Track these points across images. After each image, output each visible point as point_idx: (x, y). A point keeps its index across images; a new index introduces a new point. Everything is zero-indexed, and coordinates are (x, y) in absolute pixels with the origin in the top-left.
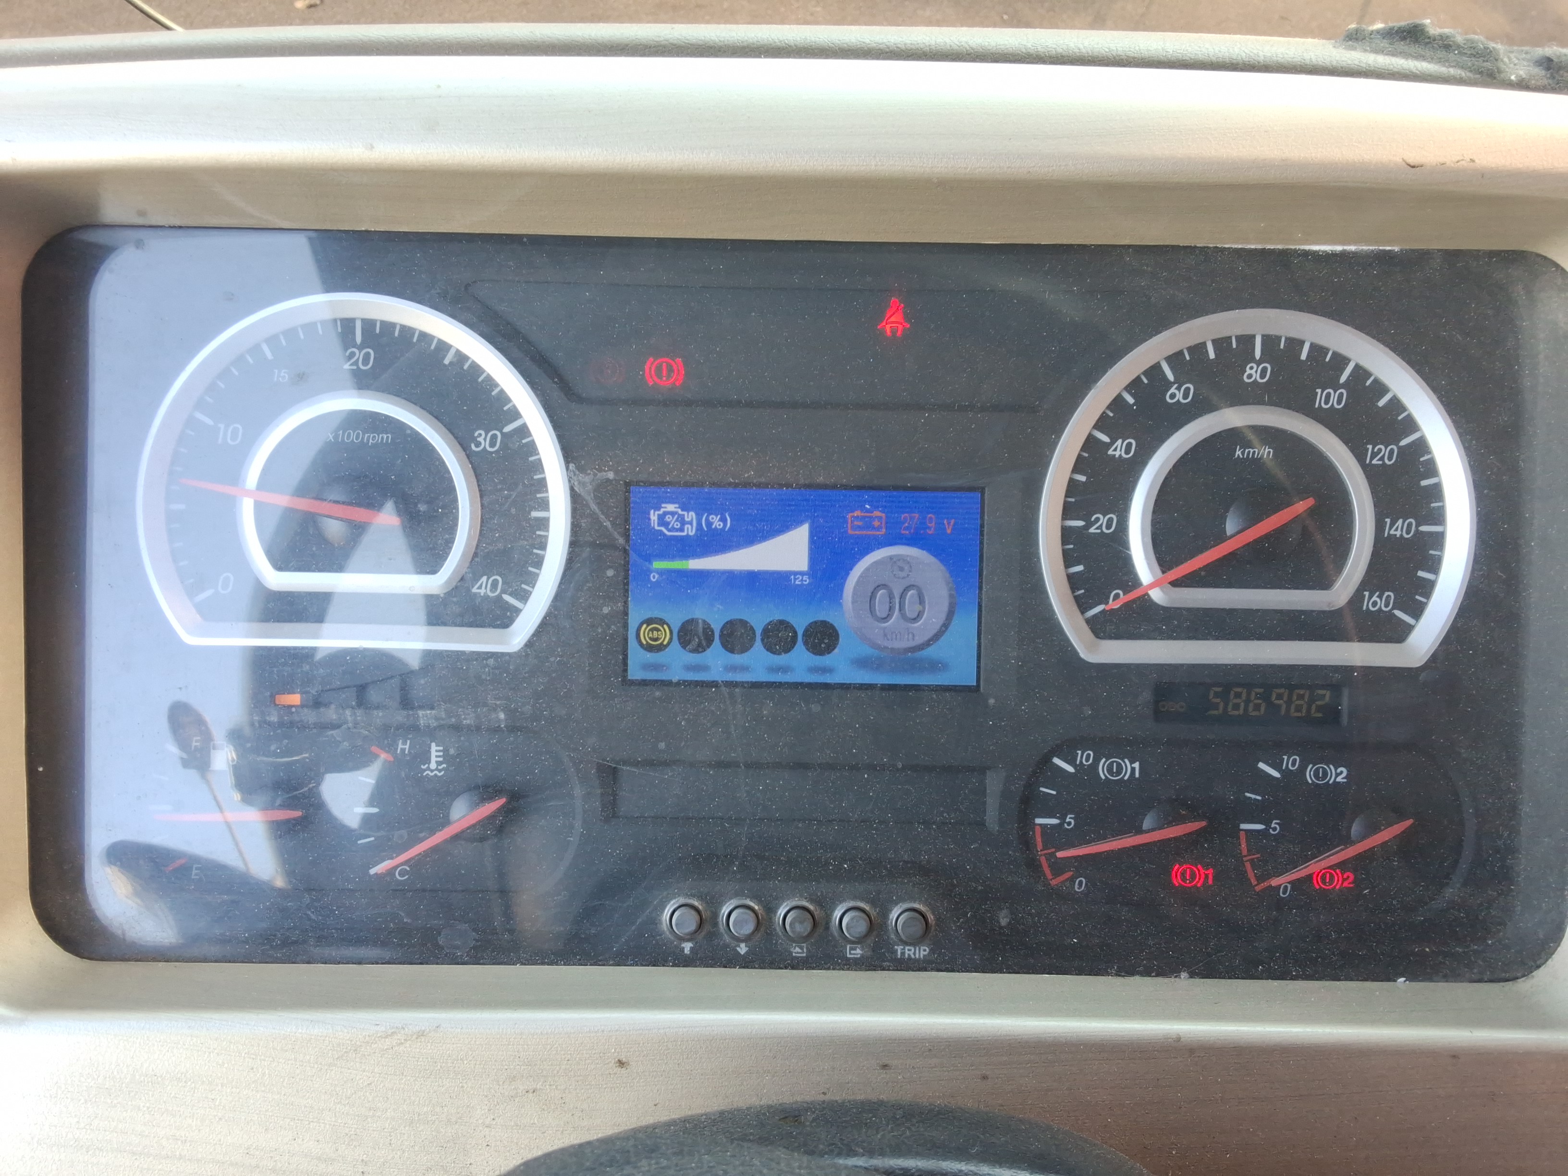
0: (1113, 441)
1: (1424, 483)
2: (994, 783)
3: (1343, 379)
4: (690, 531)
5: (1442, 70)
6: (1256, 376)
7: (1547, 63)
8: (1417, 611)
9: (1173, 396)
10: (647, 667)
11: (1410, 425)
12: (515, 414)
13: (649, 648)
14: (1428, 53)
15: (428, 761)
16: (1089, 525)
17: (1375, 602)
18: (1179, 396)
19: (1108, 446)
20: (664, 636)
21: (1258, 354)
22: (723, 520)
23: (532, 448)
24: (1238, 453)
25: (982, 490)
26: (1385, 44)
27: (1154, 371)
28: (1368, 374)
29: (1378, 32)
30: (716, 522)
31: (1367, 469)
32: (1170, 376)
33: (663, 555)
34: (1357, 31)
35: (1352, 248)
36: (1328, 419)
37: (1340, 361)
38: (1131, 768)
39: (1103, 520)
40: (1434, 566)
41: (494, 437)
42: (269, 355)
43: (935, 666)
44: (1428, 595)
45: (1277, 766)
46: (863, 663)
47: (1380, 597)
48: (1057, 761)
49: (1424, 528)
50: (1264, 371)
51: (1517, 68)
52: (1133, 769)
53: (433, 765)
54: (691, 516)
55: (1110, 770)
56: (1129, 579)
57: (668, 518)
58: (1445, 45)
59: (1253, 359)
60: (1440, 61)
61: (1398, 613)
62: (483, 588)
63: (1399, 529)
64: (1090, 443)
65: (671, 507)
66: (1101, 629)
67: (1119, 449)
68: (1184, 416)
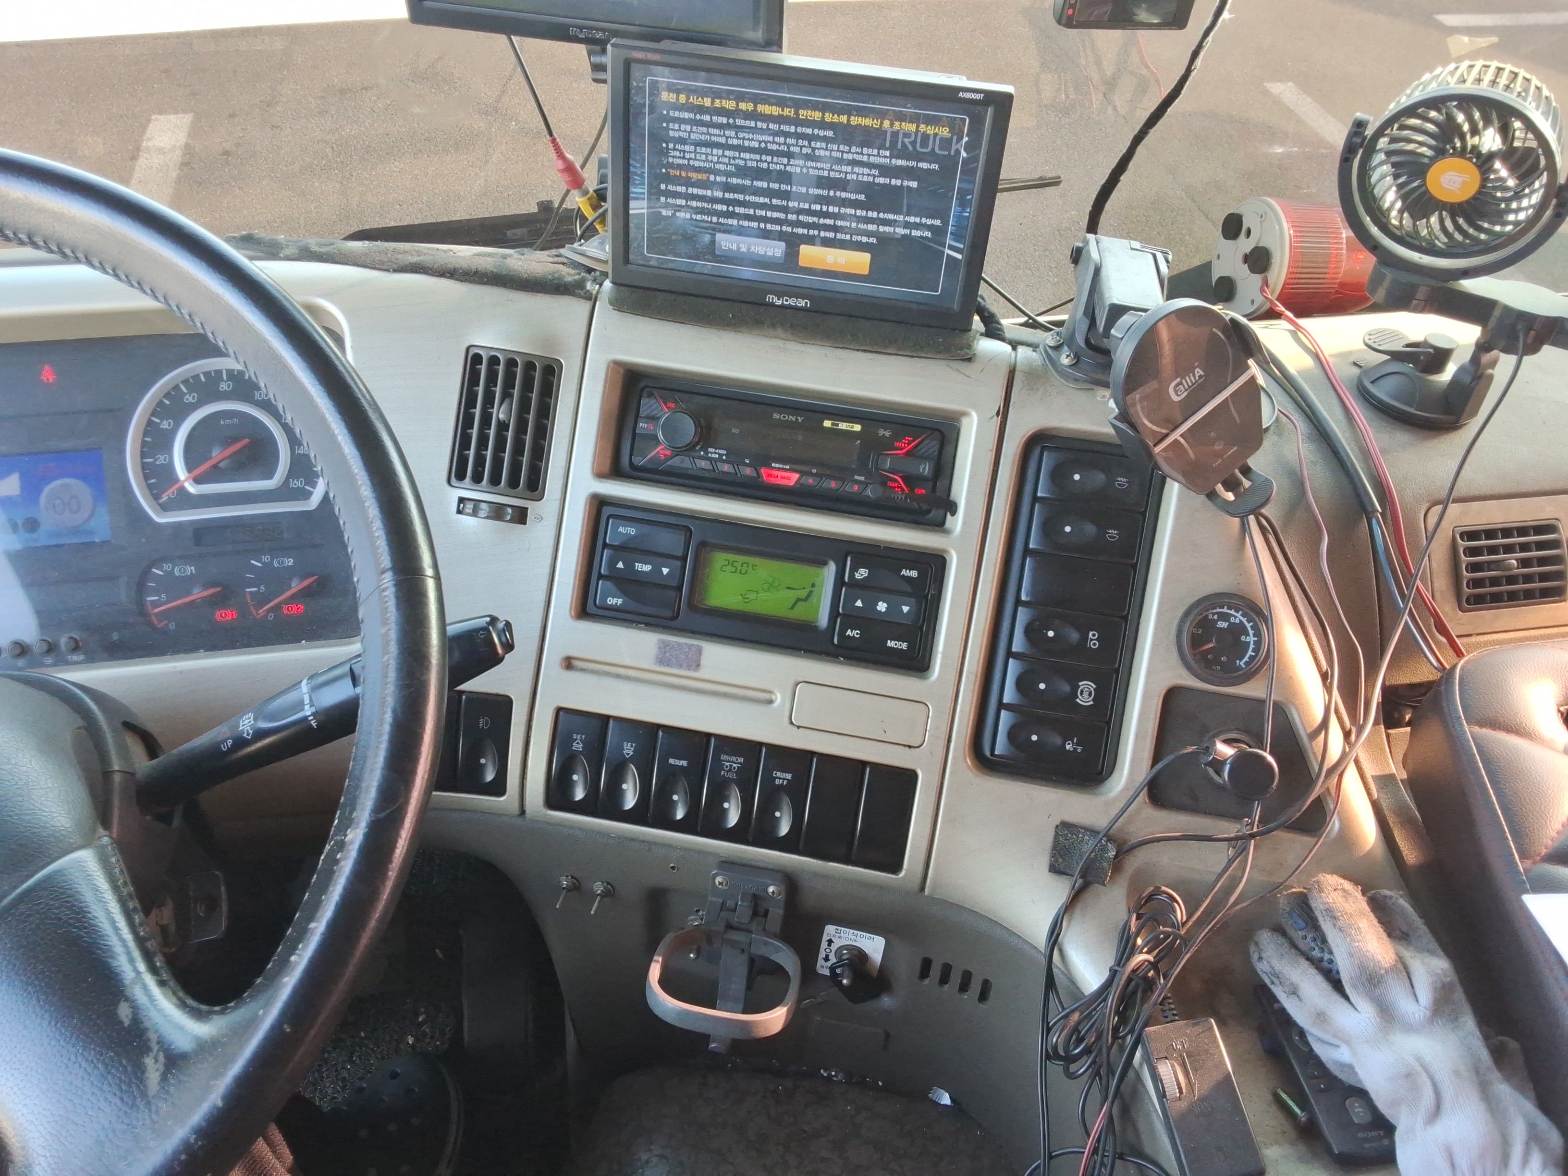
0: (162, 421)
2: (122, 583)
6: (226, 388)
7: (301, 248)
8: (313, 485)
9: (187, 399)
16: (156, 460)
17: (296, 483)
18: (191, 399)
19: (160, 424)
21: (225, 378)
24: (222, 422)
25: (100, 449)
27: (175, 387)
32: (185, 390)
36: (261, 407)
39: (161, 458)
43: (91, 533)
45: (259, 561)
47: (298, 481)
48: (154, 570)
50: (229, 385)
51: (288, 251)
52: (191, 570)
55: (180, 571)
56: (175, 481)
59: (223, 381)
61: (307, 487)
63: (302, 450)
64: (148, 422)
66: (165, 508)
67: (165, 425)
68: (193, 407)
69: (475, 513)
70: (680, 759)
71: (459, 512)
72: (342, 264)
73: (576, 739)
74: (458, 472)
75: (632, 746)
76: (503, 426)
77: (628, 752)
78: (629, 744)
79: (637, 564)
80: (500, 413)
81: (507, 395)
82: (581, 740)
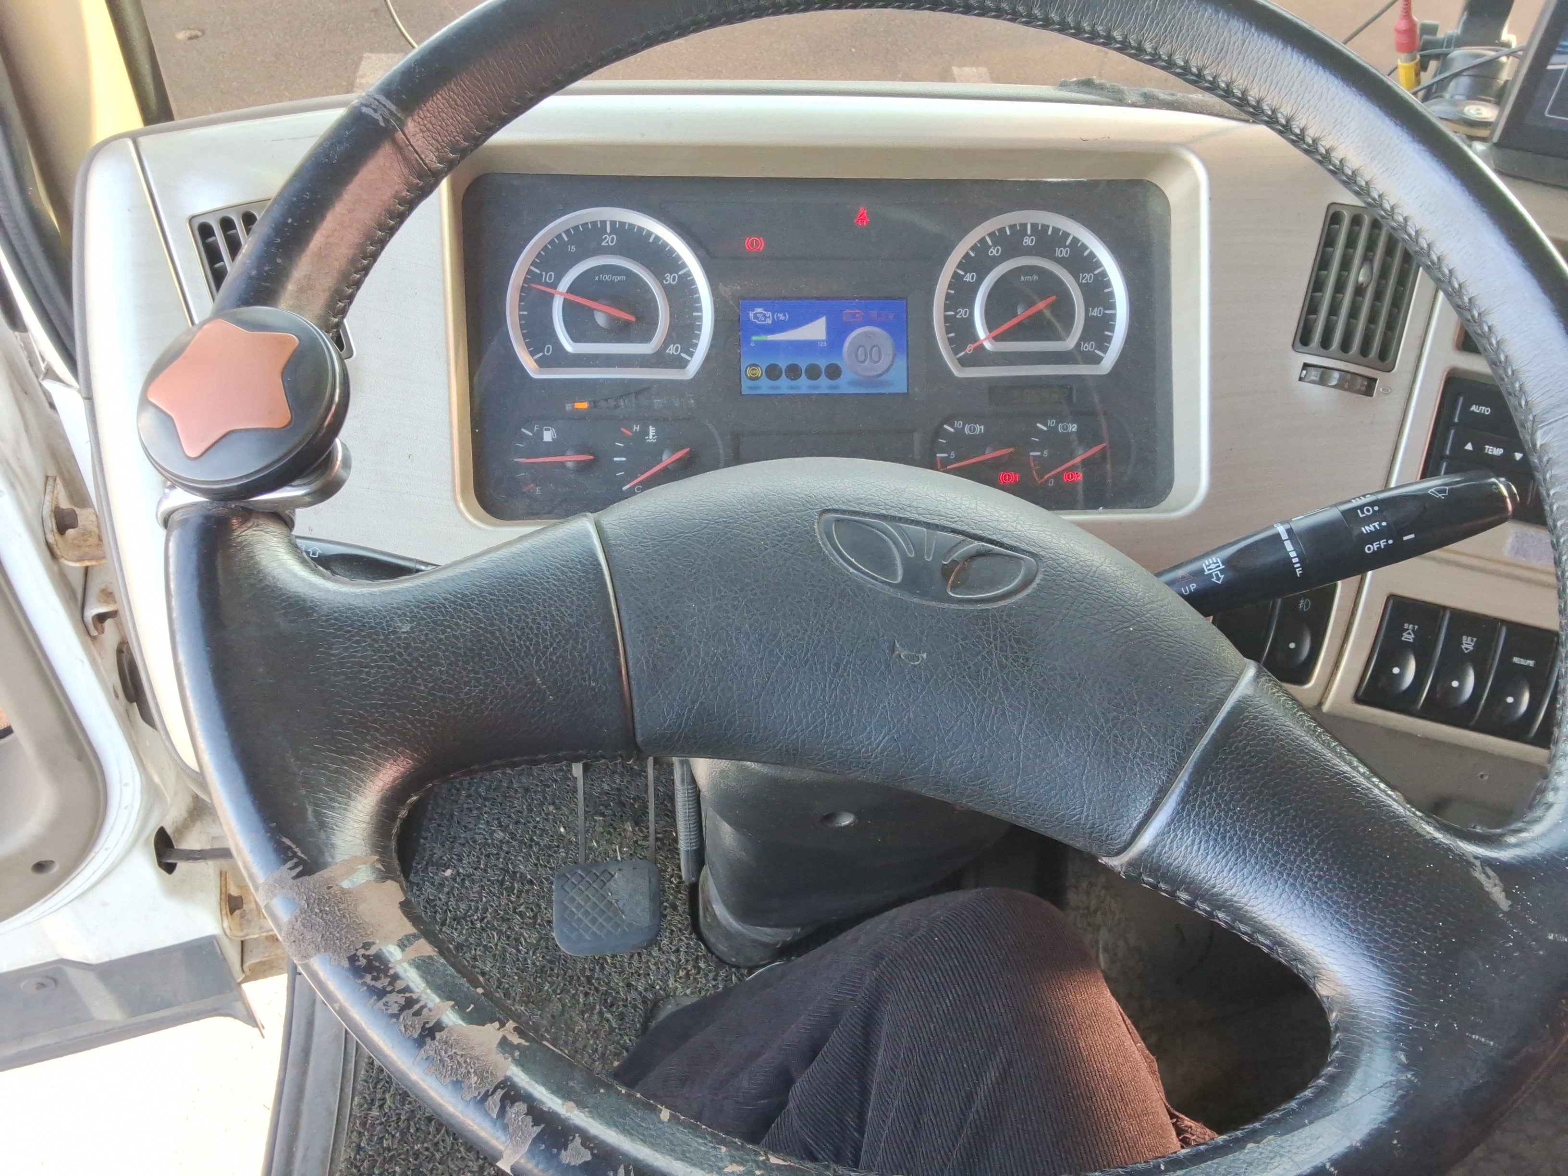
0: (966, 273)
1: (1106, 291)
2: (917, 437)
3: (1068, 243)
4: (769, 321)
5: (1105, 99)
6: (1029, 243)
7: (1145, 96)
8: (1105, 350)
9: (992, 252)
10: (751, 388)
11: (1098, 264)
12: (684, 265)
13: (751, 379)
14: (1094, 92)
15: (648, 434)
16: (957, 313)
17: (1087, 347)
18: (995, 252)
19: (964, 276)
20: (759, 372)
21: (1029, 232)
22: (785, 315)
23: (693, 282)
24: (1022, 278)
25: (906, 298)
26: (1076, 88)
27: (982, 241)
28: (1079, 241)
29: (1073, 82)
30: (781, 317)
31: (1080, 285)
32: (990, 243)
33: (757, 334)
34: (1064, 82)
35: (1066, 180)
36: (1060, 261)
37: (1066, 235)
38: (980, 429)
39: (963, 311)
40: (1112, 329)
41: (674, 277)
42: (566, 239)
43: (889, 384)
44: (1109, 342)
45: (1045, 425)
46: (852, 383)
47: (1088, 344)
48: (946, 427)
49: (1107, 312)
50: (1032, 240)
51: (1133, 98)
53: (651, 437)
54: (769, 314)
55: (970, 430)
56: (974, 338)
57: (758, 315)
58: (1101, 87)
59: (1027, 235)
60: (1099, 95)
61: (1097, 352)
62: (671, 350)
63: (1096, 312)
64: (955, 275)
65: (759, 310)
66: (964, 362)
67: (968, 278)
68: (997, 261)
69: (1322, 381)
70: (1527, 658)
71: (1301, 379)
72: (1196, 112)
73: (1408, 629)
74: (1304, 338)
75: (1472, 641)
76: (1359, 291)
77: (1467, 646)
78: (1469, 638)
79: (1487, 447)
80: (1360, 275)
81: (1367, 258)
82: (1413, 631)
